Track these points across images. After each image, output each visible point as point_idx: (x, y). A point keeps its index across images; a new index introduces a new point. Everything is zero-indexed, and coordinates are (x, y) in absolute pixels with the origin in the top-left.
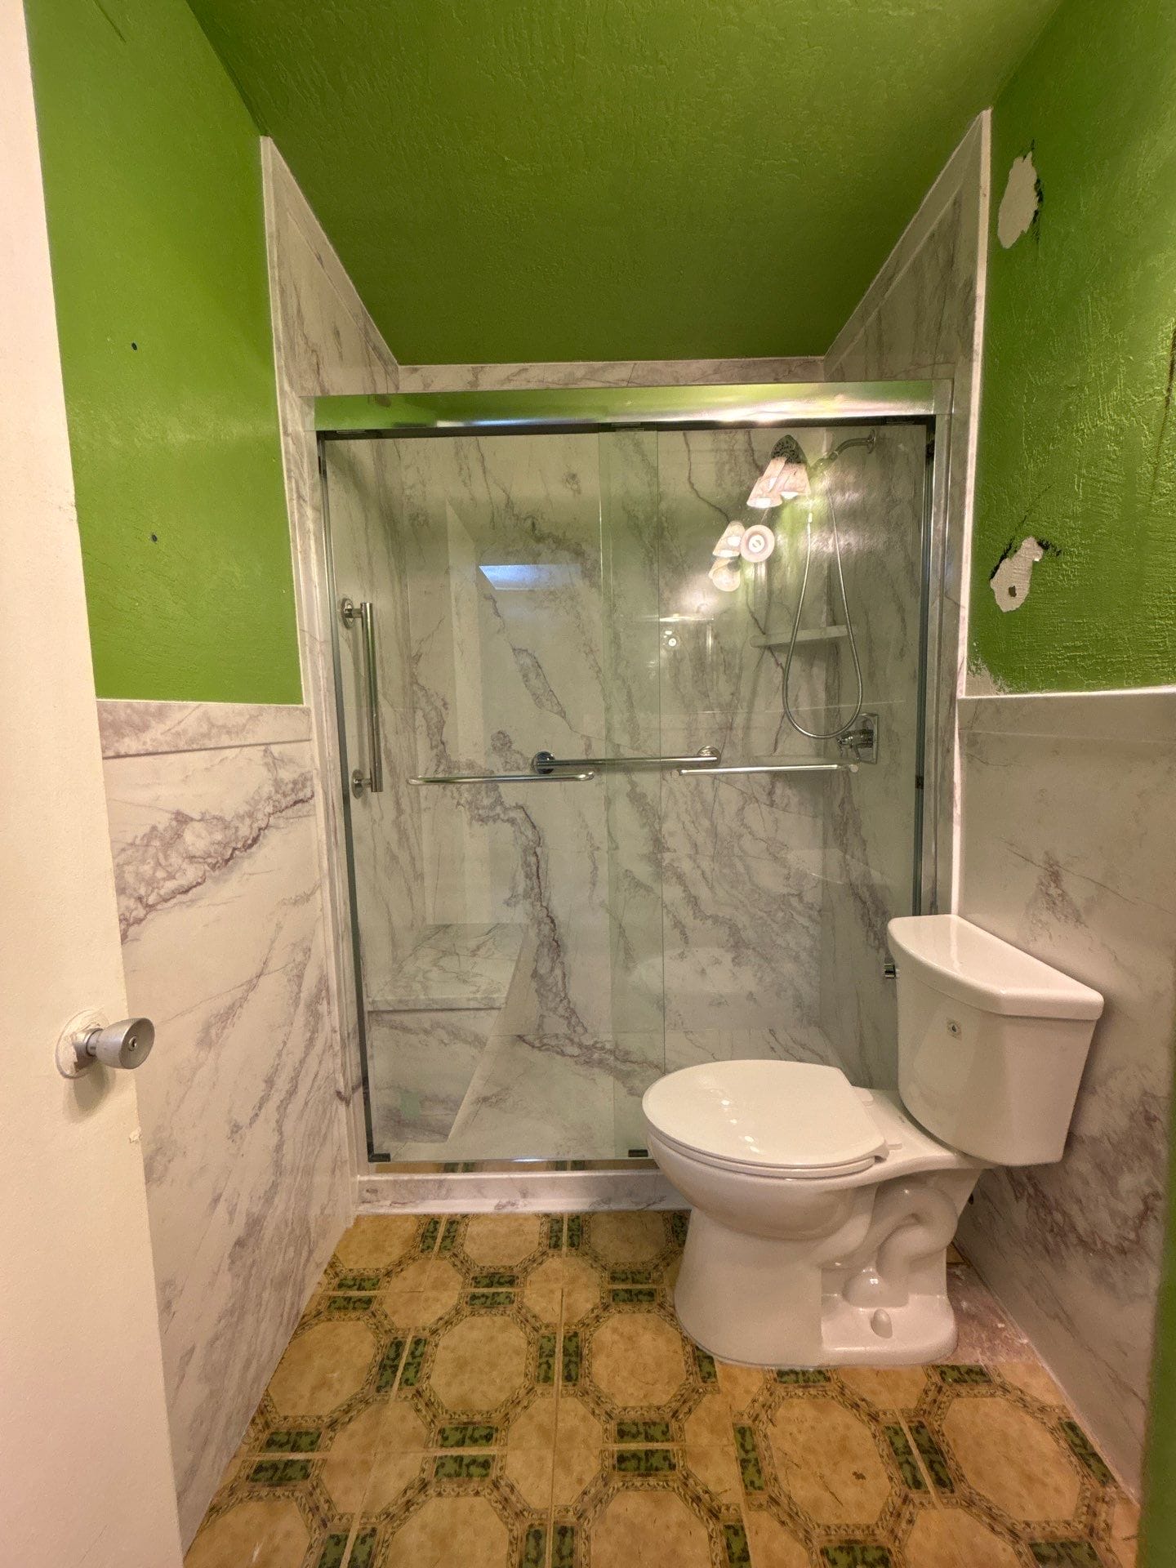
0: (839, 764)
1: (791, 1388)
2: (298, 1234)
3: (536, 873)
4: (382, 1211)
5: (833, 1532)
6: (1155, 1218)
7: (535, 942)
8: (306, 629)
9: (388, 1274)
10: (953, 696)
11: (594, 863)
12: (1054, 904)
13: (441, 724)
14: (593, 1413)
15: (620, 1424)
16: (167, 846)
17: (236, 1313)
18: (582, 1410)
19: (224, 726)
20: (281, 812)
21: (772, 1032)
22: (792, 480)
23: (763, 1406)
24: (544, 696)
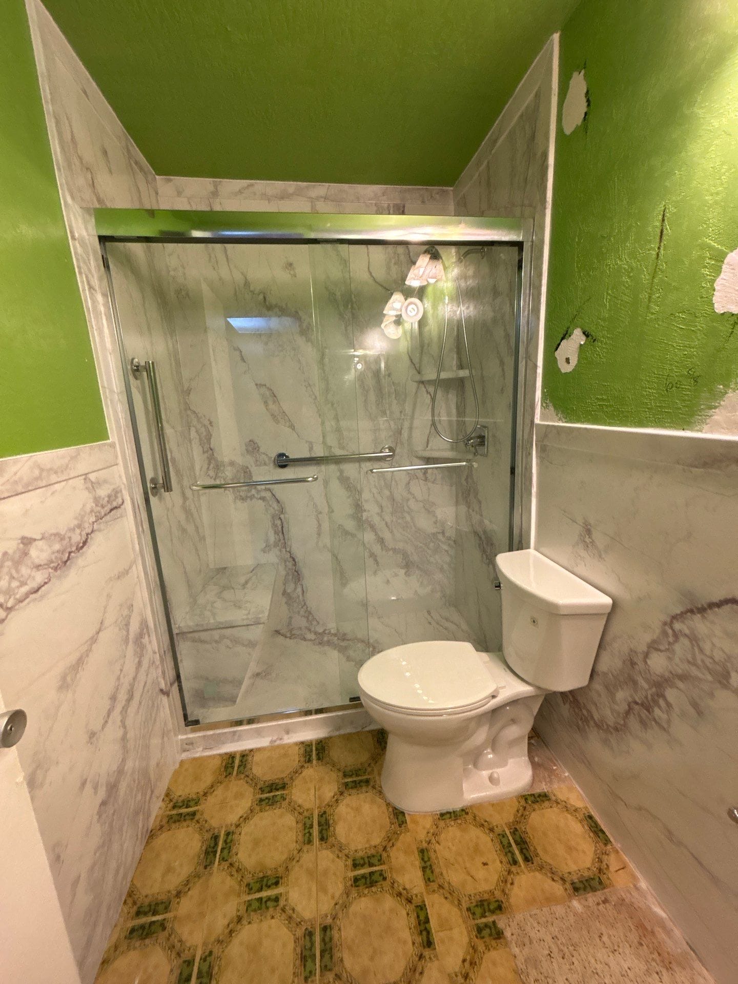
0: (467, 462)
1: (448, 821)
2: (142, 784)
3: (281, 531)
4: (198, 755)
5: (473, 898)
6: (634, 714)
7: (283, 573)
8: (106, 386)
9: (205, 794)
10: (532, 422)
11: (318, 522)
12: (587, 546)
13: (209, 437)
14: (338, 857)
15: (354, 860)
16: (17, 564)
17: (106, 843)
18: (331, 856)
19: (51, 469)
20: (101, 519)
21: (429, 613)
22: (434, 271)
23: (433, 835)
24: (279, 417)
